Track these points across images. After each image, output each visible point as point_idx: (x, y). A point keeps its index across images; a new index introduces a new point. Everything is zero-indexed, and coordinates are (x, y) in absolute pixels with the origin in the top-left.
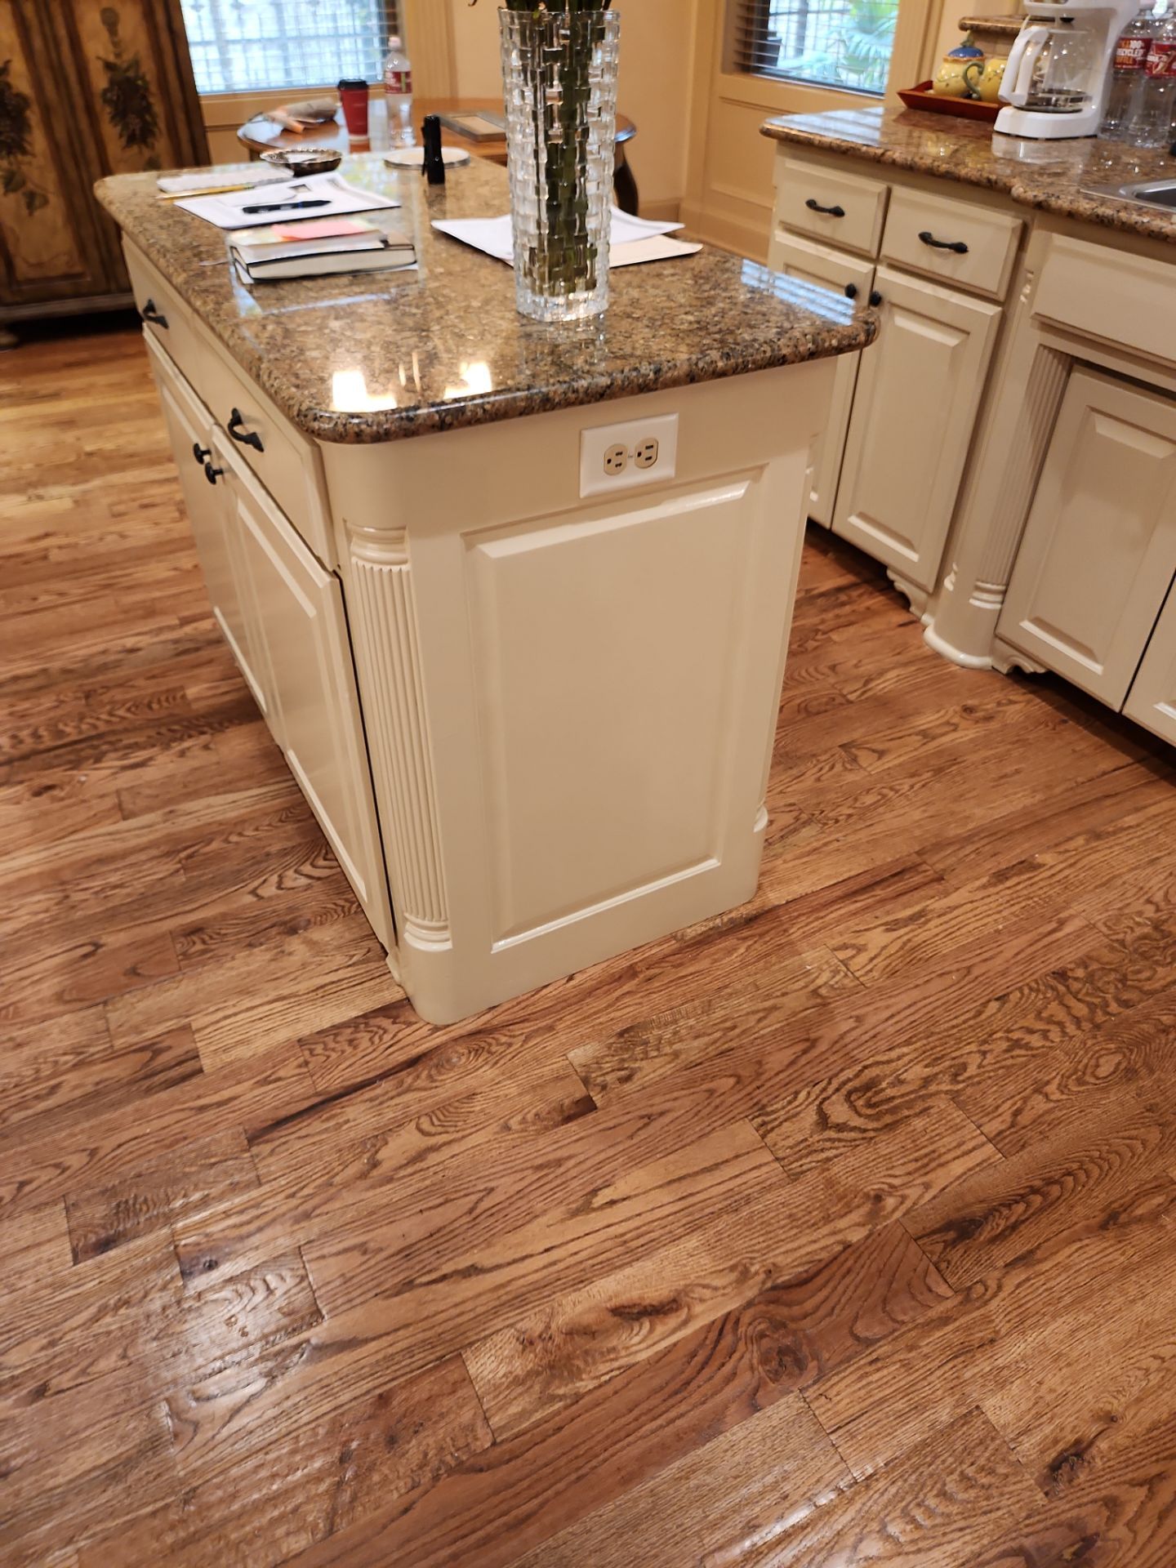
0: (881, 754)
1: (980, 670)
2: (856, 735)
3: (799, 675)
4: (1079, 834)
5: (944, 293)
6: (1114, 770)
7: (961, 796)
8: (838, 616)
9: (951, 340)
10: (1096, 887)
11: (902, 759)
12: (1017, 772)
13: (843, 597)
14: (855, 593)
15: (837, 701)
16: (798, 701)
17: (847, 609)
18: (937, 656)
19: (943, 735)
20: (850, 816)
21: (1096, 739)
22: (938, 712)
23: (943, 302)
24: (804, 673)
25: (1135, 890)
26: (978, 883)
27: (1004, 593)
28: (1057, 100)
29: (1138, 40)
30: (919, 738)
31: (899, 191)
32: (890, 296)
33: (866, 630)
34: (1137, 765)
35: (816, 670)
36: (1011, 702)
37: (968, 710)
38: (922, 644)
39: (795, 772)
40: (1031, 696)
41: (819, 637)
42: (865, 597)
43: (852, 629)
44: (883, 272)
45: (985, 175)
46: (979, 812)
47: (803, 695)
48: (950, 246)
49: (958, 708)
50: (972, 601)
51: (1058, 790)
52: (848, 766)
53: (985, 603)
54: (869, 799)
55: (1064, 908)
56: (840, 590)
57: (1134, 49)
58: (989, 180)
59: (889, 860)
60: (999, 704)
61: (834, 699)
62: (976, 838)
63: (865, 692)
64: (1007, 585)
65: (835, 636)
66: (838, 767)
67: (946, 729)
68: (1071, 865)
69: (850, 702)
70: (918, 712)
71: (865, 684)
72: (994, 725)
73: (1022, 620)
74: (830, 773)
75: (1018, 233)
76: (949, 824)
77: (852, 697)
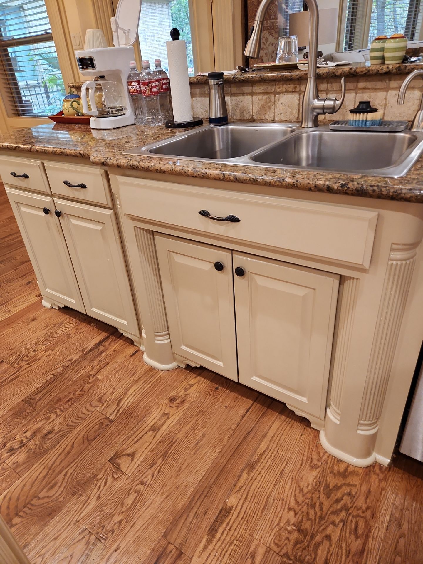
0: (132, 456)
1: (173, 370)
2: (117, 447)
3: (82, 413)
4: (243, 471)
5: (86, 207)
6: (246, 412)
7: (180, 469)
8: (100, 361)
9: (99, 228)
10: (262, 512)
11: (144, 454)
12: (204, 435)
13: (101, 348)
14: (106, 344)
15: (105, 424)
16: (82, 434)
17: (104, 354)
18: (152, 369)
19: (163, 424)
20: (120, 522)
21: (234, 394)
22: (158, 408)
23: (87, 211)
24: (84, 411)
25: (281, 502)
26: (202, 545)
27: (169, 334)
28: (112, 111)
29: (134, 82)
30: (152, 432)
31: (47, 164)
32: (64, 211)
33: (115, 365)
34: (255, 404)
35: (91, 405)
36: (191, 386)
37: (172, 400)
38: (144, 364)
39: (83, 498)
40: (199, 378)
41: (91, 380)
42: (112, 343)
43: (107, 368)
44: (57, 201)
45: (78, 152)
46: (191, 479)
47: (85, 428)
48: (78, 186)
49: (167, 401)
50: (156, 342)
51: (225, 441)
52: (115, 476)
53: (163, 341)
54: (129, 501)
55: (251, 541)
56: (99, 344)
57: (134, 86)
58: (80, 154)
59: (149, 552)
60: (186, 389)
61: (102, 423)
62: (193, 503)
63: (119, 410)
64: (168, 330)
65: (99, 377)
66: (110, 479)
67: (164, 419)
68: (246, 499)
69: (111, 421)
70: (148, 413)
71: (118, 405)
72: (186, 406)
73: (181, 346)
74: (106, 488)
75: (104, 175)
76: (177, 498)
77: (112, 418)
